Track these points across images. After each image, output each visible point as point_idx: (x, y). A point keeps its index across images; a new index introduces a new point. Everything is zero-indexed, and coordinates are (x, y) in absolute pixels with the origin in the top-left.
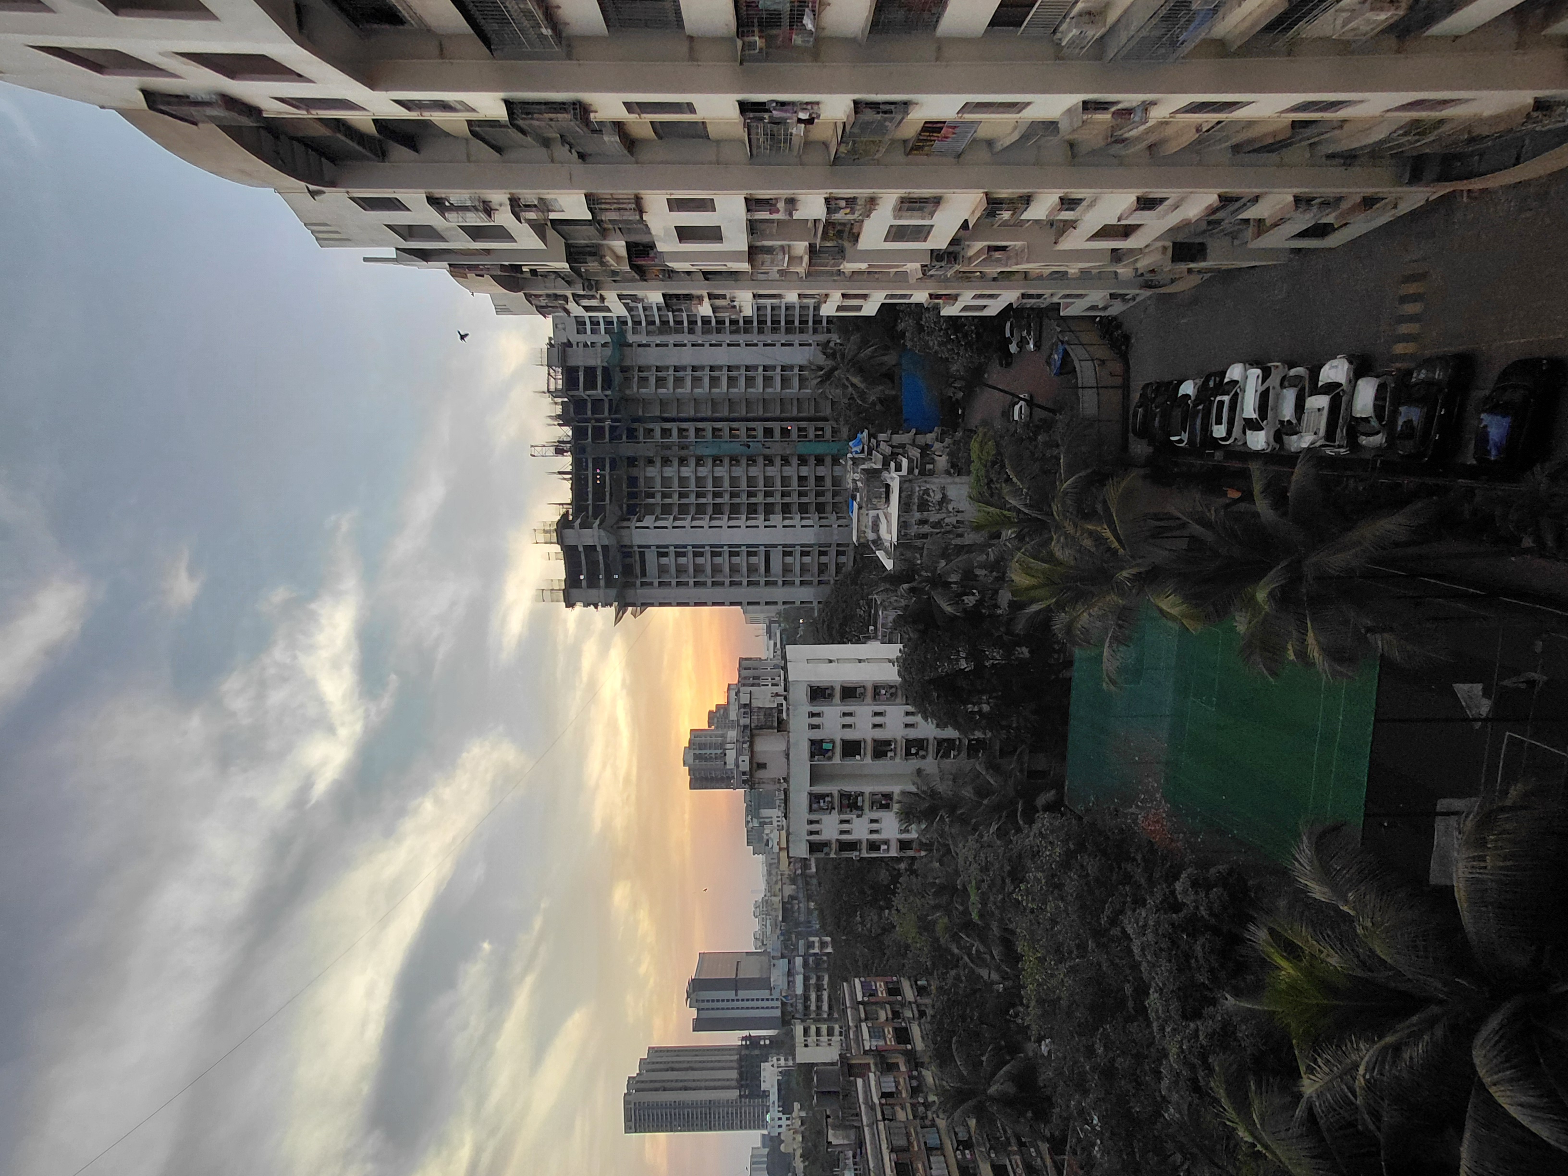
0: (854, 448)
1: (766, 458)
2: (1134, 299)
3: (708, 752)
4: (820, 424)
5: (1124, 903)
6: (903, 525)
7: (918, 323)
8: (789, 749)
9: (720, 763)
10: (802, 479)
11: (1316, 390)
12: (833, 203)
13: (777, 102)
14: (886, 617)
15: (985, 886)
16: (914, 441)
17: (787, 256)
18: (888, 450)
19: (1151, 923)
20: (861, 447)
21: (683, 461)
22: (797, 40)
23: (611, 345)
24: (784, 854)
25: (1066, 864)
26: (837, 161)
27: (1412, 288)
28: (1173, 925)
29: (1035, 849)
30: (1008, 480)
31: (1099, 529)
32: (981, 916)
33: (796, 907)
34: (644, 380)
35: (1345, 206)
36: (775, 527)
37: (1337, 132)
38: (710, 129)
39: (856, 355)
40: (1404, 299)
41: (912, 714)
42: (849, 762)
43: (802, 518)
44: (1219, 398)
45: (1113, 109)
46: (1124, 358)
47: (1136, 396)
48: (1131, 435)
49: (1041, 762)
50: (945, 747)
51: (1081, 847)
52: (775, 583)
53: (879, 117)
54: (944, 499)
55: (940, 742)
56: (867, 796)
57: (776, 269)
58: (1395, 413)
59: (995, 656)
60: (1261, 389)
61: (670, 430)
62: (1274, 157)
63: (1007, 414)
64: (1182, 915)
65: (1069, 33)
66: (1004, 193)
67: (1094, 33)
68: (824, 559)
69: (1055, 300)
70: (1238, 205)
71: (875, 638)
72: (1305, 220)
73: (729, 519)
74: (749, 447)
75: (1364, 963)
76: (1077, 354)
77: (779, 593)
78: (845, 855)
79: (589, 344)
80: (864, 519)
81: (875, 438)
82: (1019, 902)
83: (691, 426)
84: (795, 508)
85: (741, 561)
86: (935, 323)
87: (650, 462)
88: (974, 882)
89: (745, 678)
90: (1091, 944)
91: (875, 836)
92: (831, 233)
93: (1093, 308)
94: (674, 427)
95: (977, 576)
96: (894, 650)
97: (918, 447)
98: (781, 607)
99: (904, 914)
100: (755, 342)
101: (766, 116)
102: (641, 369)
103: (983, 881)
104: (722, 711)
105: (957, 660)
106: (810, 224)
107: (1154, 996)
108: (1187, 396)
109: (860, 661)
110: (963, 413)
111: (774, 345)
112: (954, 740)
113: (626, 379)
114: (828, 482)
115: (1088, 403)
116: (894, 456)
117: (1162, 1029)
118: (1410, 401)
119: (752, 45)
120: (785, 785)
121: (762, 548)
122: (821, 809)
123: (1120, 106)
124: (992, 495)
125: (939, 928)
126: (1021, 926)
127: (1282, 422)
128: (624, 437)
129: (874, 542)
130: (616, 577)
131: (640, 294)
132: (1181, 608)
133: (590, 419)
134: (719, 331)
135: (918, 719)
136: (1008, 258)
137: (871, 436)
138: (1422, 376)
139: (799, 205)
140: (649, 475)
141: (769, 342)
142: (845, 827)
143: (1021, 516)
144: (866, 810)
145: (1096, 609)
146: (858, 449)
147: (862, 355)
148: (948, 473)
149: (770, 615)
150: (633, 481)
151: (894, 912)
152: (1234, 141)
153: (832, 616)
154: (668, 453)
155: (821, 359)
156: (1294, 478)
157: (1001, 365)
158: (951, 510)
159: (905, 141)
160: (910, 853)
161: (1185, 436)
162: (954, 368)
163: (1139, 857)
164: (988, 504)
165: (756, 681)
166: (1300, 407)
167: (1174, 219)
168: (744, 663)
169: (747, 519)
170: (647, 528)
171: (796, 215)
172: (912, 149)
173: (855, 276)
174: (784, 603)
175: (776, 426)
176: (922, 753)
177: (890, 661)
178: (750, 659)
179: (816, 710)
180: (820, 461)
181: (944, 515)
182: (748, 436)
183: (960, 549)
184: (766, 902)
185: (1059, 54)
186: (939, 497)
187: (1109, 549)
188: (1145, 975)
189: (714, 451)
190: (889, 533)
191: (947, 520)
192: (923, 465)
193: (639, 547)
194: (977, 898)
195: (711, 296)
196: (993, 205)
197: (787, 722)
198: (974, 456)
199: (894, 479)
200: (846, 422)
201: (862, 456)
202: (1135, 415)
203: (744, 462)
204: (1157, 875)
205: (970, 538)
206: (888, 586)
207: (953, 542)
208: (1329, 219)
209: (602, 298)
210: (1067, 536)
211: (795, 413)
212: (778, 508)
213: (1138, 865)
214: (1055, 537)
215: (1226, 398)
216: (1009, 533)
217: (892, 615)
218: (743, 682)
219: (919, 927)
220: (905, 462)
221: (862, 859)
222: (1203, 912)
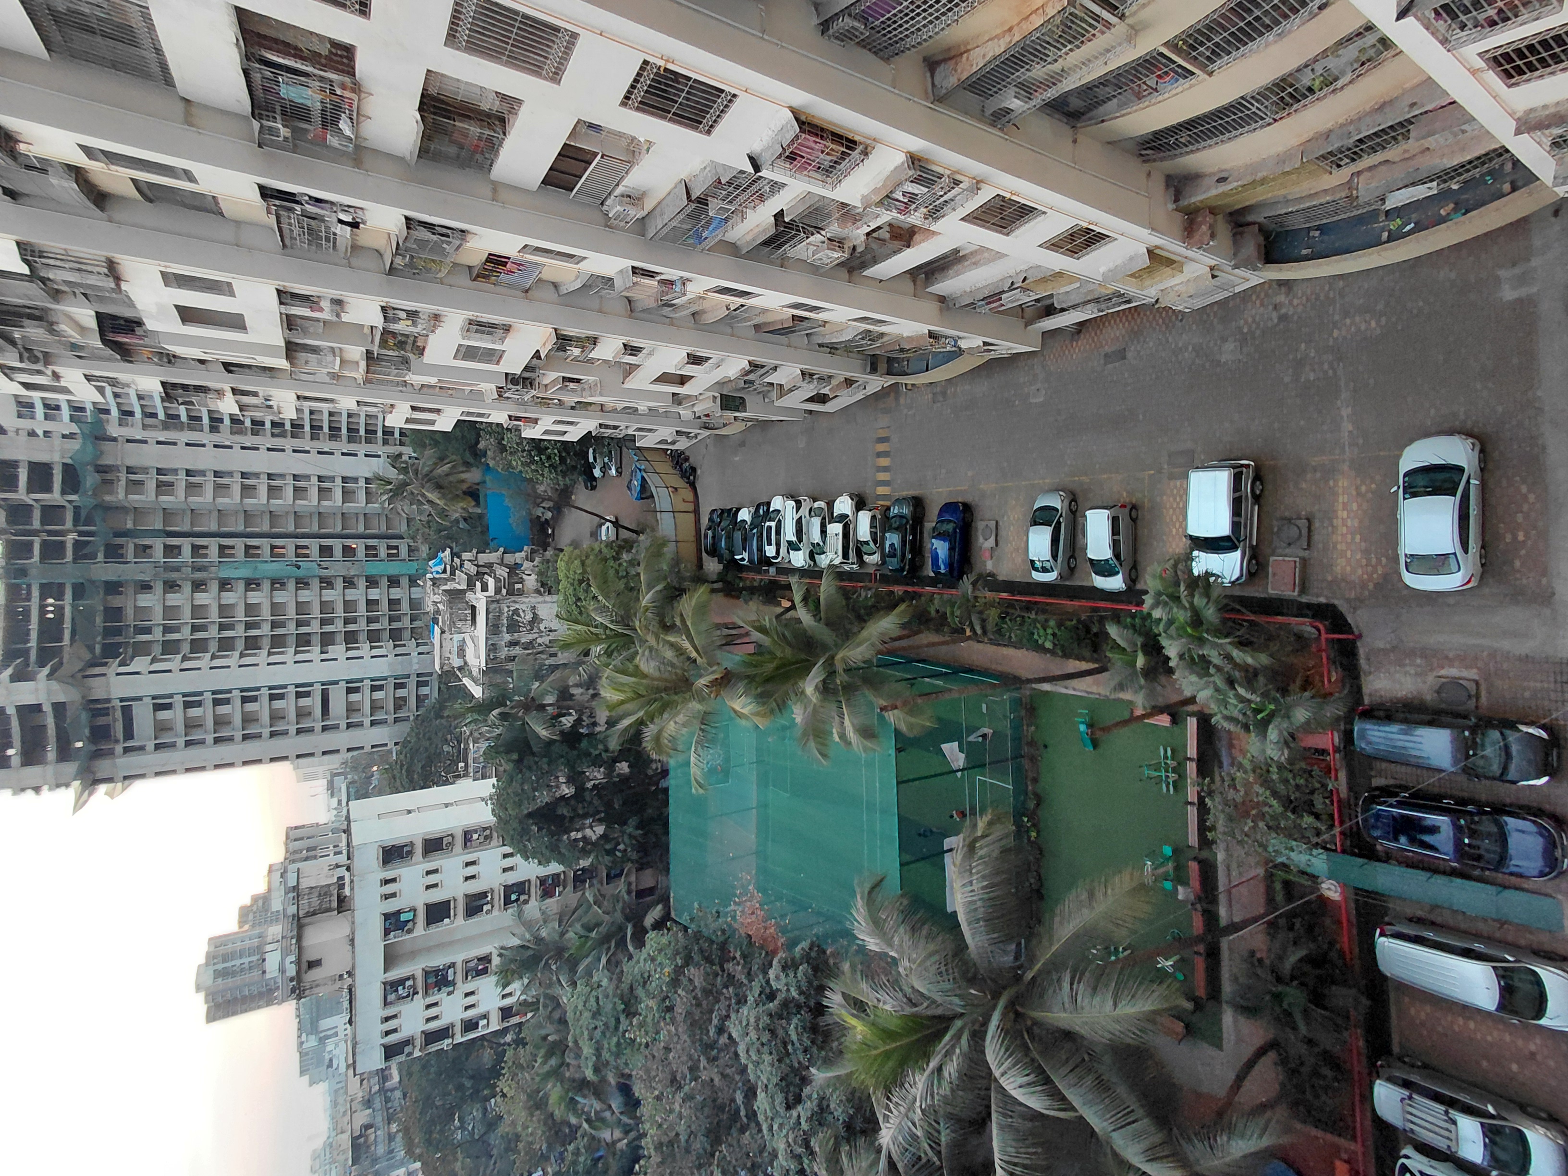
0: (435, 568)
1: (322, 580)
2: (696, 436)
3: (238, 962)
4: (394, 542)
5: (729, 1006)
6: (492, 648)
7: (500, 443)
8: (353, 933)
9: (256, 973)
10: (371, 604)
11: (832, 520)
12: (391, 312)
13: (310, 197)
14: (476, 750)
15: (598, 1034)
16: (502, 559)
17: (338, 359)
18: (473, 570)
19: (752, 1020)
20: (442, 567)
21: (198, 586)
22: (333, 141)
23: (79, 436)
24: (351, 1072)
25: (675, 982)
26: (392, 271)
27: (881, 447)
28: (771, 1015)
29: (646, 975)
30: (595, 598)
31: (678, 640)
32: (597, 1070)
33: (372, 1137)
34: (135, 486)
35: (834, 382)
36: (336, 659)
37: (822, 329)
38: (222, 205)
39: (431, 472)
40: (879, 455)
41: (511, 855)
42: (435, 929)
43: (372, 648)
44: (768, 524)
45: (658, 278)
46: (693, 486)
47: (705, 521)
48: (704, 554)
49: (648, 879)
50: (548, 887)
51: (688, 960)
52: (336, 727)
53: (435, 237)
54: (536, 619)
55: (542, 881)
56: (459, 966)
57: (325, 371)
58: (883, 539)
59: (596, 775)
60: (796, 517)
61: (179, 547)
62: (783, 339)
63: (595, 534)
64: (776, 1002)
65: (614, 208)
66: (571, 331)
67: (635, 213)
68: (401, 693)
69: (630, 432)
70: (763, 371)
71: (466, 775)
72: (809, 390)
73: (270, 654)
74: (299, 567)
75: (910, 1000)
76: (653, 481)
77: (342, 739)
78: (434, 1048)
79: (40, 433)
80: (447, 645)
81: (459, 557)
82: (633, 1041)
83: (213, 545)
84: (362, 637)
85: (288, 705)
86: (517, 444)
87: (146, 587)
88: (586, 1033)
89: (295, 852)
90: (703, 1062)
91: (471, 1013)
92: (391, 342)
93: (662, 442)
94: (186, 544)
95: (573, 695)
96: (487, 786)
97: (507, 566)
98: (345, 756)
99: (512, 1097)
100: (307, 448)
101: (298, 208)
102: (130, 470)
103: (596, 1028)
104: (260, 903)
105: (558, 787)
106: (367, 331)
107: (761, 1095)
108: (744, 521)
109: (447, 805)
110: (553, 531)
111: (332, 454)
112: (558, 875)
113: (105, 482)
114: (405, 606)
115: (666, 525)
116: (480, 575)
117: (771, 1128)
118: (891, 529)
119: (272, 131)
120: (349, 981)
121: (318, 688)
122: (400, 998)
123: (663, 277)
124: (581, 613)
125: (554, 1098)
126: (637, 1065)
127: (813, 544)
128: (100, 557)
129: (460, 669)
130: (79, 744)
131: (122, 377)
132: (750, 707)
133: (39, 531)
134: (255, 433)
135: (518, 859)
136: (583, 389)
137: (453, 555)
138: (896, 511)
139: (347, 308)
140: (141, 604)
141: (326, 450)
142: (433, 1012)
143: (608, 632)
144: (459, 983)
145: (681, 716)
146: (440, 568)
147: (439, 471)
148: (538, 592)
149: (331, 767)
150: (115, 613)
151: (498, 1098)
152: (757, 321)
153: (412, 758)
154: (174, 575)
155: (392, 474)
156: (822, 589)
157: (587, 488)
158: (542, 629)
159: (470, 267)
160: (515, 1020)
161: (746, 555)
162: (541, 489)
163: (738, 955)
164: (577, 622)
165: (311, 853)
166: (823, 532)
167: (718, 375)
168: (293, 834)
169: (296, 653)
170: (137, 673)
171: (345, 318)
172: (478, 276)
173: (425, 390)
174: (349, 750)
175: (337, 545)
176: (523, 898)
177: (483, 799)
178: (303, 826)
179: (389, 875)
180: (394, 582)
181: (536, 635)
182: (297, 555)
183: (554, 668)
184: (330, 1145)
185: (607, 223)
186: (529, 617)
187: (689, 658)
188: (752, 1077)
189: (245, 572)
190: (477, 658)
191: (539, 641)
192: (511, 584)
193: (122, 700)
194: (591, 1051)
195: (234, 391)
196: (563, 341)
197: (352, 898)
198: (561, 575)
199: (479, 599)
200: (426, 540)
201: (443, 576)
202: (706, 536)
203: (291, 585)
204: (755, 968)
205: (563, 657)
206: (476, 716)
207: (547, 662)
208: (826, 391)
209: (56, 376)
210: (651, 649)
211: (361, 529)
212: (340, 638)
213: (738, 964)
214: (640, 651)
215: (773, 524)
216: (597, 649)
217: (483, 745)
218: (292, 857)
219: (529, 1108)
220: (491, 582)
221: (456, 1046)
222: (794, 993)
